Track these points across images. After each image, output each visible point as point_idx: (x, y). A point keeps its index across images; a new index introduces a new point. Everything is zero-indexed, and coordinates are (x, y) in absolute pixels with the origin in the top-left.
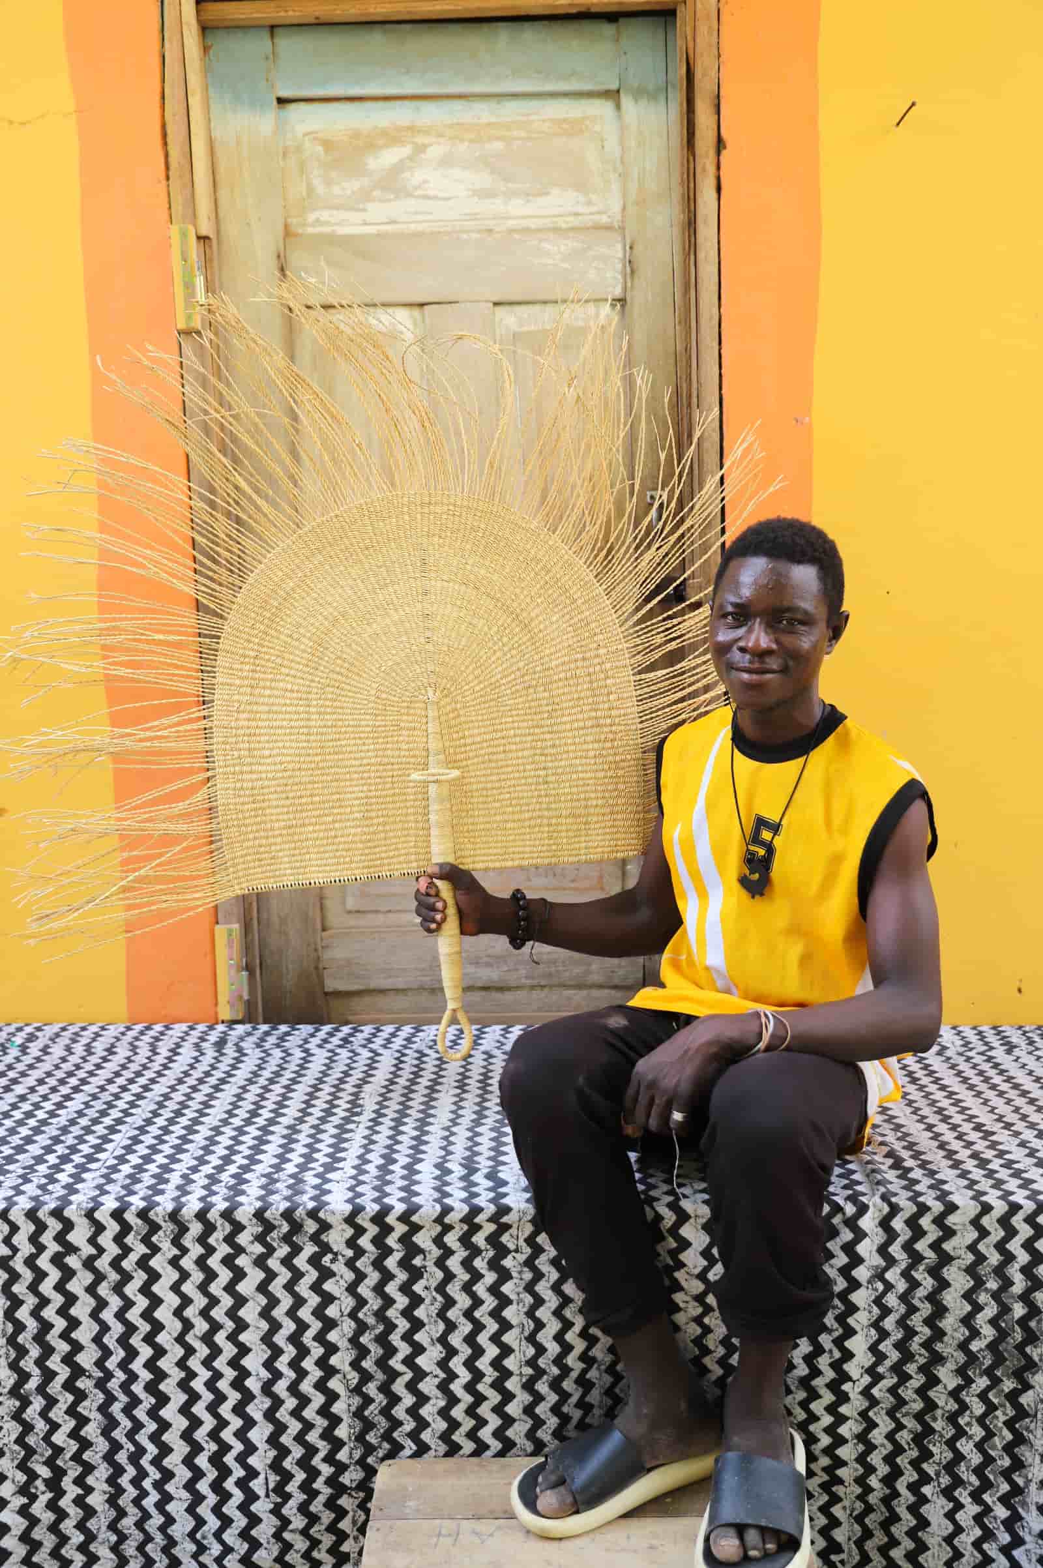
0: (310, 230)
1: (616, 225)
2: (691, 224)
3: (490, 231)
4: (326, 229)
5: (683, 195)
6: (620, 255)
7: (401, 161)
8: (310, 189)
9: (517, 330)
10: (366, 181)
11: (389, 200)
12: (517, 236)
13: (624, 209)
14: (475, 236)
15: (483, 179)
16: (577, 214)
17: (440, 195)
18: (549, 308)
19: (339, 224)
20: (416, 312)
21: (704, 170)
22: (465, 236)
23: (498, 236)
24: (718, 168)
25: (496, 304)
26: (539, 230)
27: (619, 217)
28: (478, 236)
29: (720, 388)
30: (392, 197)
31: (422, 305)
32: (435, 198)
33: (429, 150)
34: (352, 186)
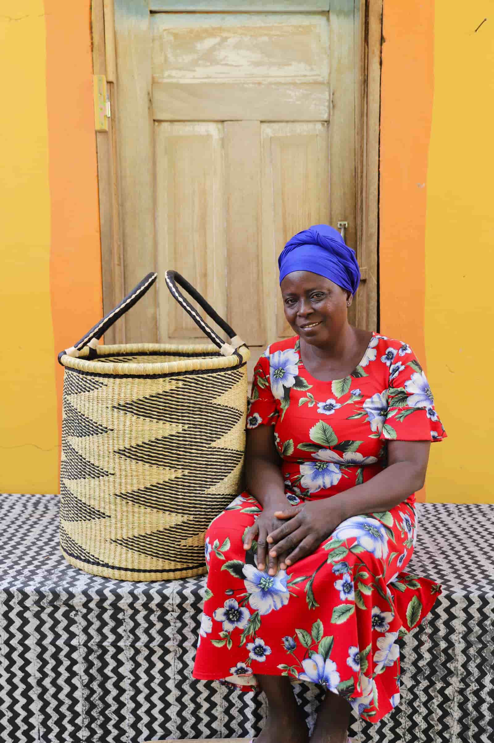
0: (166, 81)
1: (326, 82)
2: (365, 82)
3: (259, 84)
4: (174, 81)
5: (362, 66)
6: (328, 98)
7: (215, 45)
8: (166, 60)
9: (272, 136)
10: (195, 56)
11: (207, 66)
12: (273, 86)
13: (330, 73)
14: (251, 85)
15: (256, 56)
16: (305, 76)
17: (234, 64)
18: (290, 125)
19: (181, 78)
20: (220, 125)
21: (373, 53)
22: (246, 86)
23: (263, 86)
24: (381, 53)
25: (262, 122)
26: (285, 84)
27: (327, 77)
28: (254, 85)
29: (379, 168)
30: (209, 64)
31: (223, 121)
32: (232, 65)
33: (229, 40)
34: (187, 58)
